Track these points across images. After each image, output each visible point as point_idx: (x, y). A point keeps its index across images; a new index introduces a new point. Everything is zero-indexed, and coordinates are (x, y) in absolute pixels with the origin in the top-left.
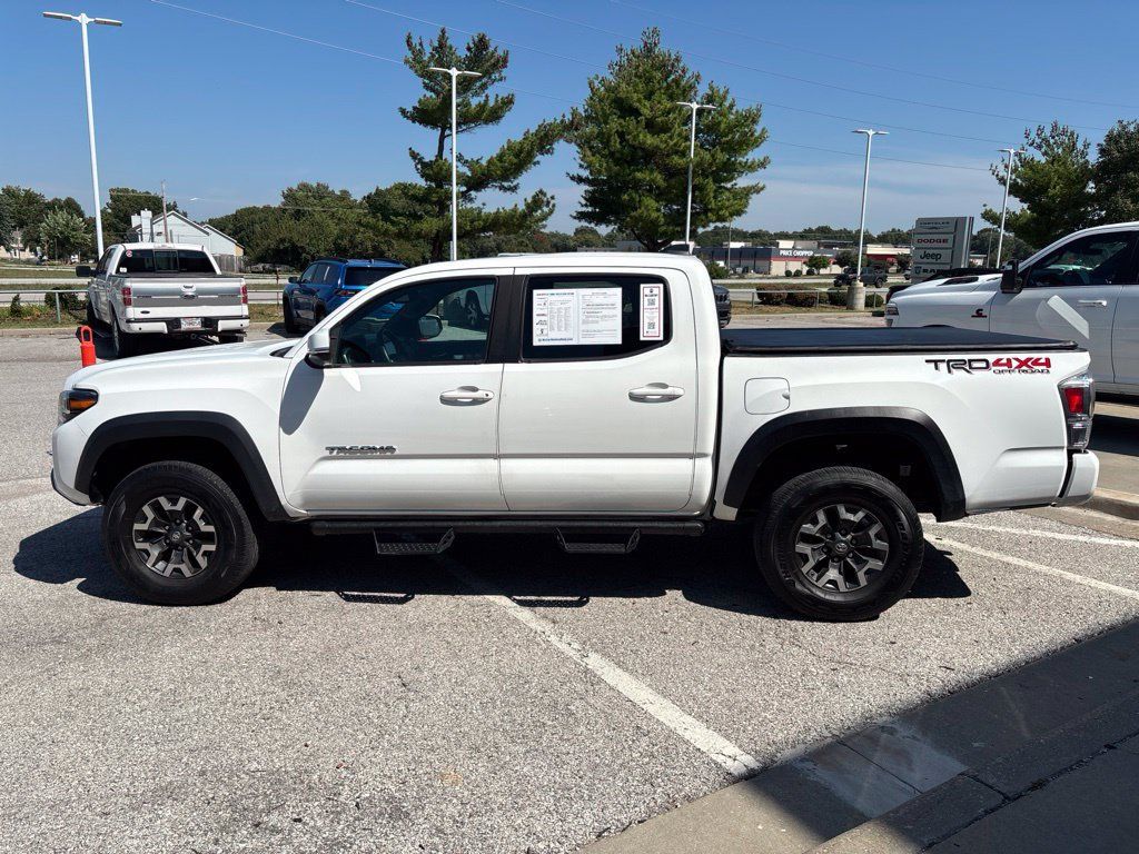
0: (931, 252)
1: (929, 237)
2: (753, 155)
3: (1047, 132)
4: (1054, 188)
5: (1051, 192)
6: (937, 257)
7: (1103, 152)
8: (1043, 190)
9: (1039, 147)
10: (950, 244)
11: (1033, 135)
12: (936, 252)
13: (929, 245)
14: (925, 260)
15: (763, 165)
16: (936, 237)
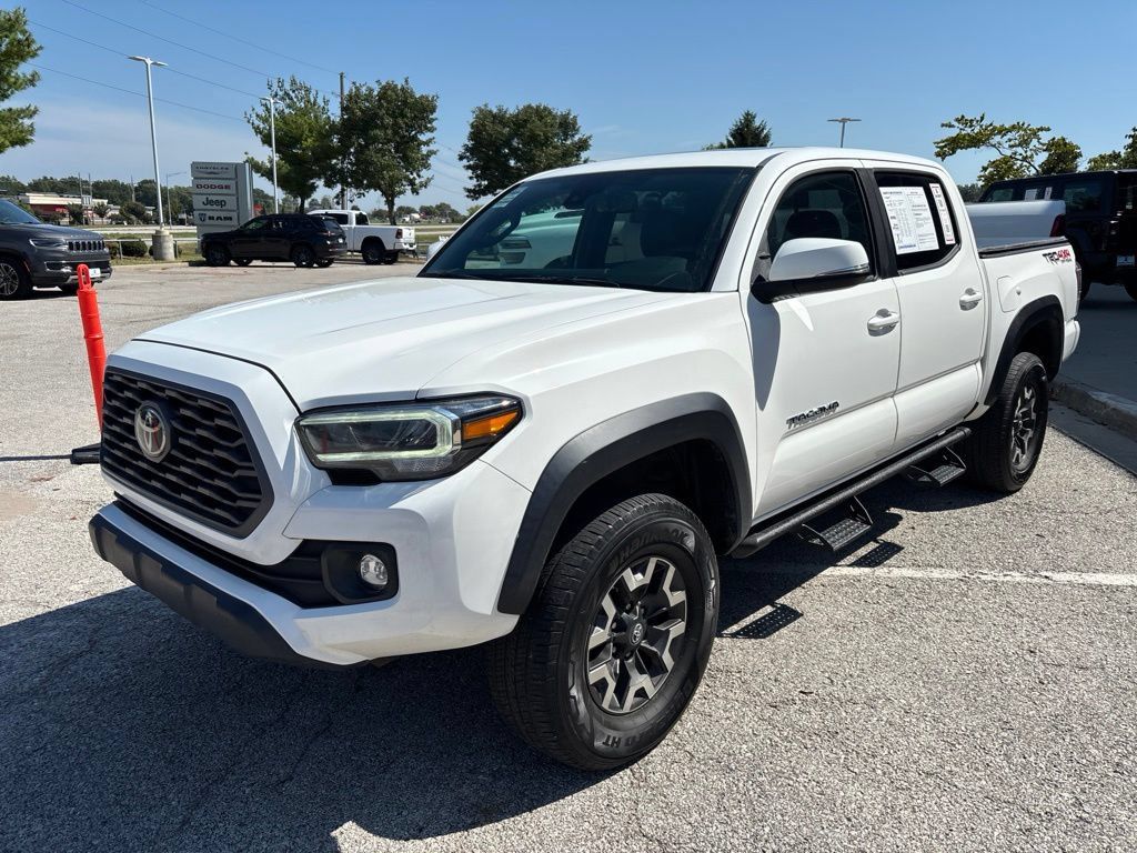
0: (214, 198)
1: (210, 182)
2: (24, 69)
3: (287, 86)
4: (306, 140)
5: (305, 144)
6: (222, 203)
7: (344, 109)
8: (296, 141)
9: (283, 99)
10: (233, 191)
11: (275, 88)
12: (220, 198)
13: (209, 191)
14: (209, 207)
15: (32, 81)
16: (216, 182)
